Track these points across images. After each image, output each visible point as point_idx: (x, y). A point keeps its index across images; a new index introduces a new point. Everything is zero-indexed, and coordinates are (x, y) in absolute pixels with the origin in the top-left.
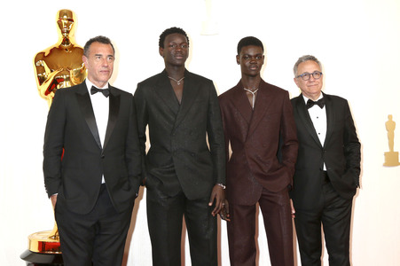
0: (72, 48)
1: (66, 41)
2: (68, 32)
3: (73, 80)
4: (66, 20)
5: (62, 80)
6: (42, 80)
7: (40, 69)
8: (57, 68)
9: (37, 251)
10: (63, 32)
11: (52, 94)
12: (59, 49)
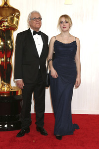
0: (9, 8)
3: (9, 22)
12: (3, 7)
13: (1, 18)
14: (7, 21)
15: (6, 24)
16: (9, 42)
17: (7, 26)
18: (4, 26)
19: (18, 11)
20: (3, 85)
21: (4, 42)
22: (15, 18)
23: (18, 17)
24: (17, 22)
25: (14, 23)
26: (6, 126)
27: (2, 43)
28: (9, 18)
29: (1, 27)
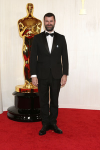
0: (33, 18)
2: (31, 12)
4: (30, 7)
6: (21, 30)
7: (20, 26)
9: (19, 92)
10: (29, 12)
12: (28, 18)
13: (26, 27)
14: (31, 30)
15: (30, 32)
17: (31, 34)
18: (28, 34)
19: (40, 21)
20: (27, 84)
21: (28, 48)
22: (38, 27)
23: (40, 26)
24: (39, 31)
25: (37, 31)
26: (29, 118)
27: (27, 48)
28: (33, 27)
29: (26, 35)
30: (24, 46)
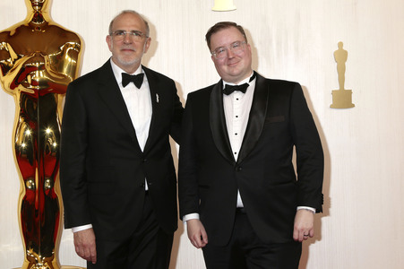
1: (38, 16)
2: (41, 5)
3: (48, 69)
5: (34, 69)
7: (4, 55)
8: (27, 54)
10: (33, 5)
11: (21, 87)
12: (29, 28)
13: (24, 59)
14: (42, 68)
15: (39, 76)
16: (49, 131)
17: (43, 83)
18: (34, 82)
19: (74, 37)
22: (67, 57)
23: (75, 54)
24: (74, 69)
25: (65, 72)
27: (29, 132)
28: (49, 58)
29: (26, 85)
30: (19, 126)
